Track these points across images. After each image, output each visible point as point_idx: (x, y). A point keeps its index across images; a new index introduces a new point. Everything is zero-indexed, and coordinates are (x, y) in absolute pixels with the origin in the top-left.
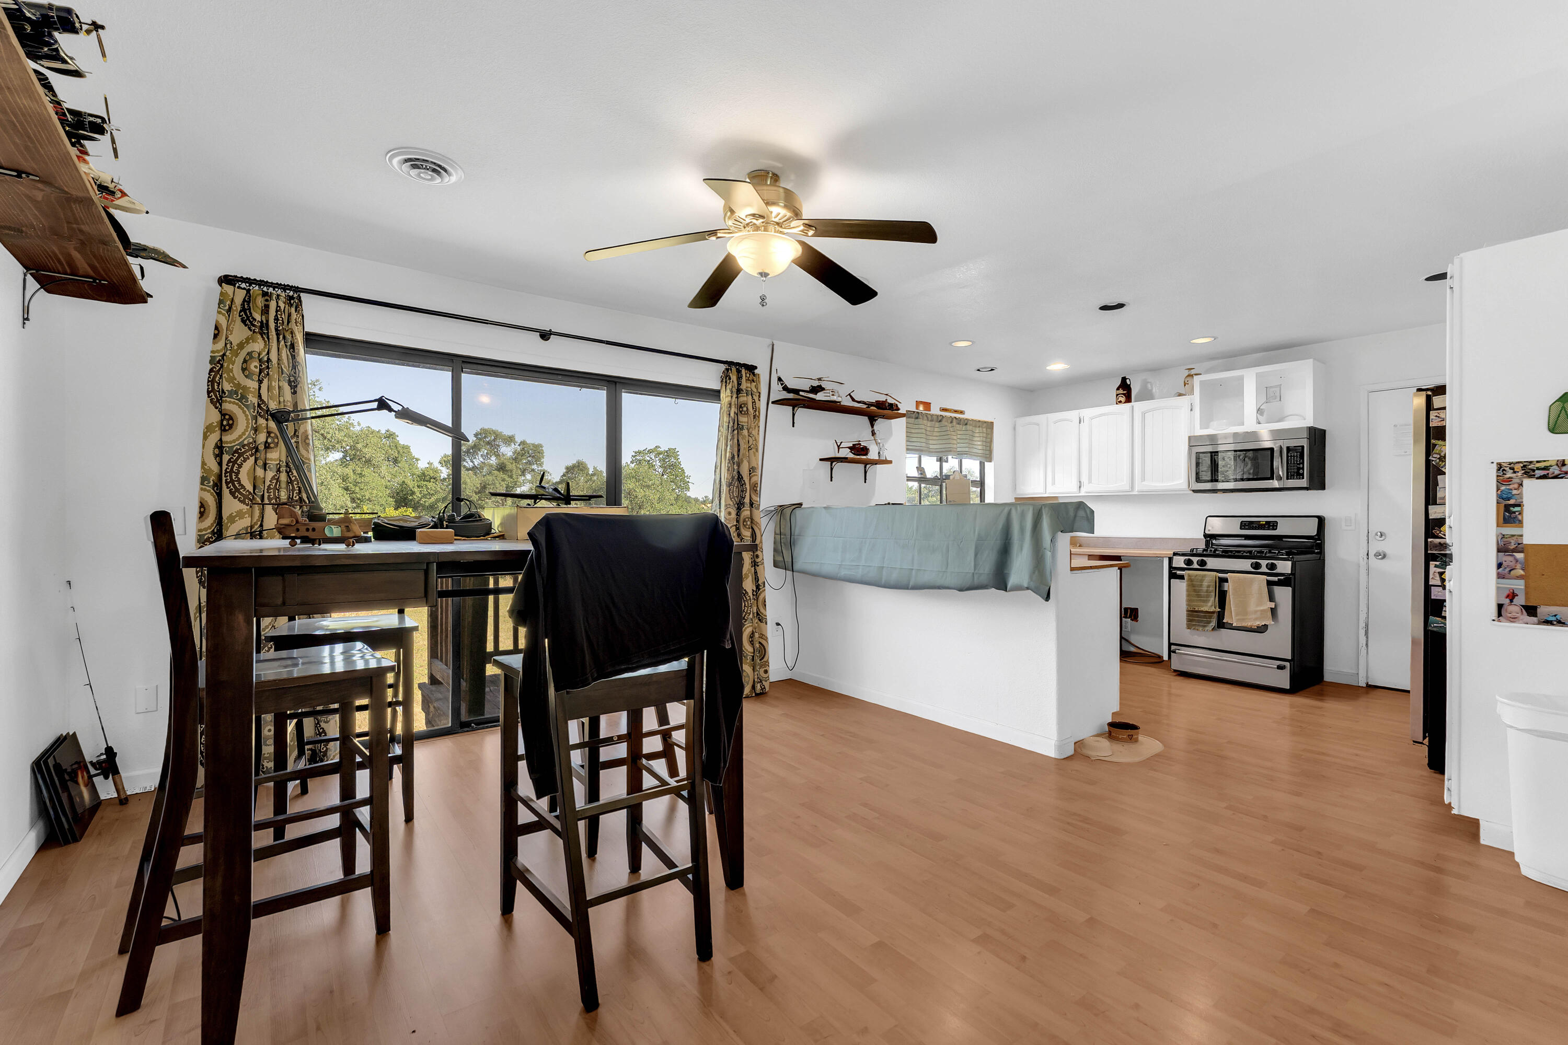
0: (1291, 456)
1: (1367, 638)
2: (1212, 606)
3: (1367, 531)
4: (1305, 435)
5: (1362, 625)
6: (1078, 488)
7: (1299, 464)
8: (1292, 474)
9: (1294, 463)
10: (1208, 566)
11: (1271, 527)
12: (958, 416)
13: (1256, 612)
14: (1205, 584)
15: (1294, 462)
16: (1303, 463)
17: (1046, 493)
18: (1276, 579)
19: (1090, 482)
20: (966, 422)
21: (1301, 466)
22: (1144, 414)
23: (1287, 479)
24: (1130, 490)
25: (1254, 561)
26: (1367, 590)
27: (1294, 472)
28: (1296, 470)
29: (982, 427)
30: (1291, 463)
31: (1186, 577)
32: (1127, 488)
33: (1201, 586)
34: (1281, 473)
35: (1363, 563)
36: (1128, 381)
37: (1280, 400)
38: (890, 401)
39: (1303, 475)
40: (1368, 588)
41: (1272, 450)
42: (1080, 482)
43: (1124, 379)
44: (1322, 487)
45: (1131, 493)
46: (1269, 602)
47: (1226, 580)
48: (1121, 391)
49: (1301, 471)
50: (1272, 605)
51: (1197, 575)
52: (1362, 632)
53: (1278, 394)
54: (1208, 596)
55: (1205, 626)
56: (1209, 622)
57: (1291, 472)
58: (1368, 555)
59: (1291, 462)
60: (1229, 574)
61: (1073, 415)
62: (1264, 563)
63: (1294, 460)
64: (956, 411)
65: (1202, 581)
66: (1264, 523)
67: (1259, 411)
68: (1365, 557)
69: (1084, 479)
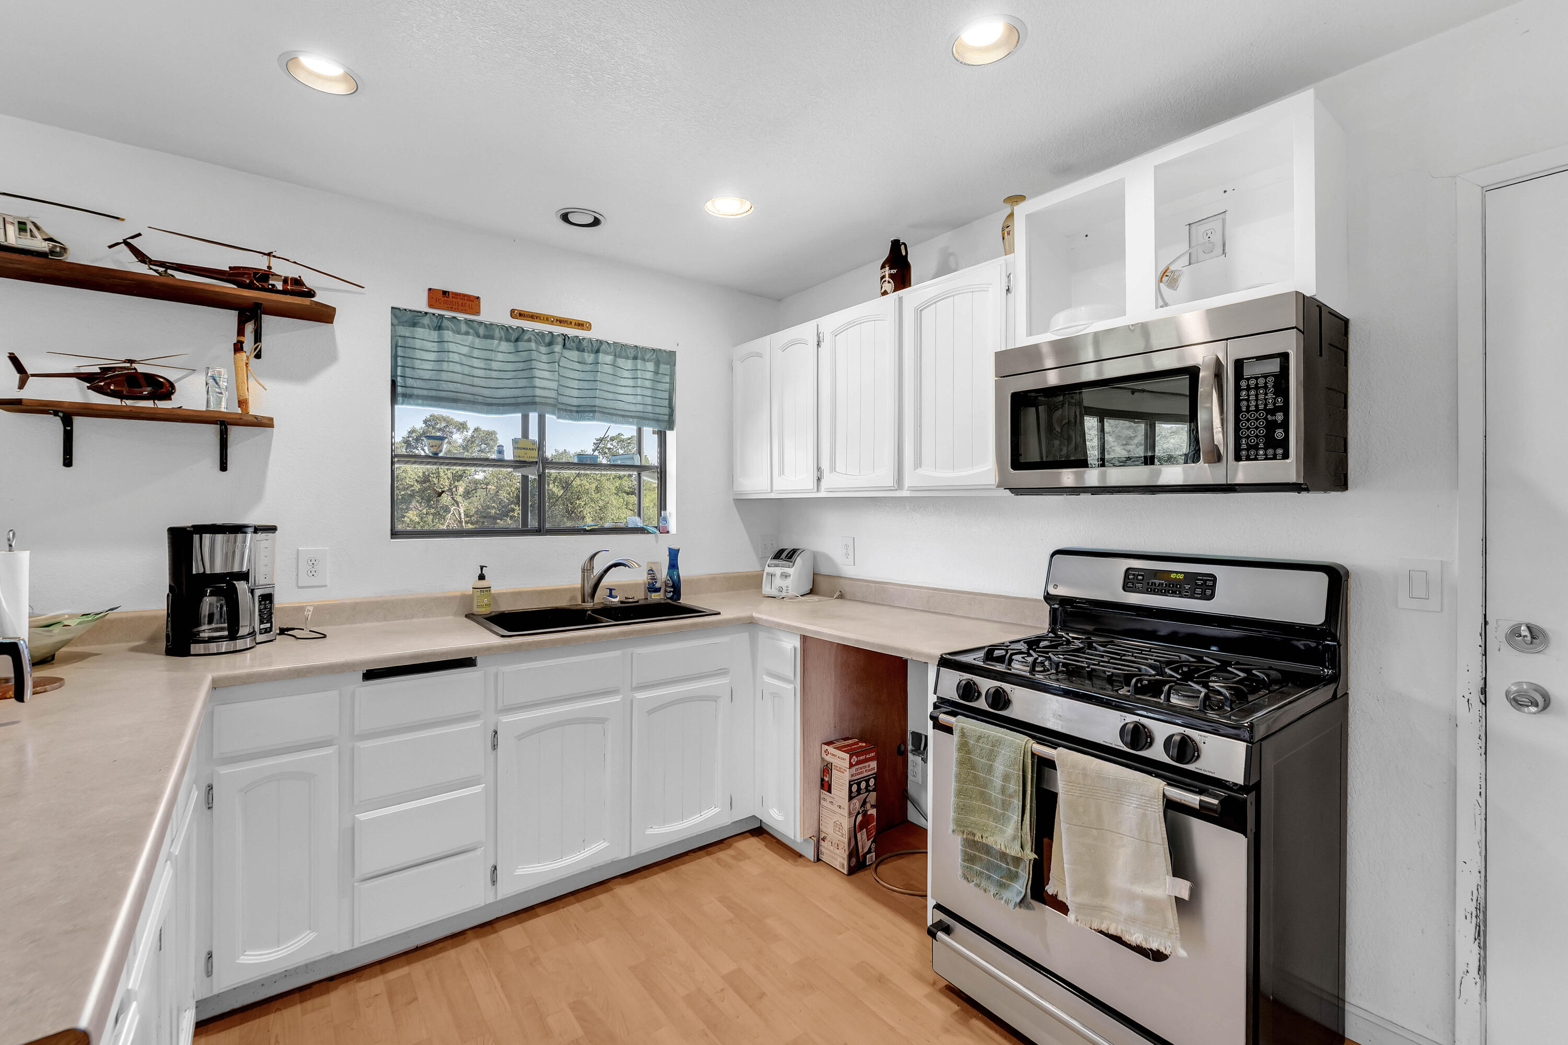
0: (1248, 388)
1: (1483, 947)
2: (1014, 838)
3: (1481, 620)
4: (1291, 317)
5: (1465, 904)
6: (816, 481)
7: (1273, 412)
8: (1253, 442)
9: (1257, 410)
10: (1015, 712)
11: (1199, 591)
12: (571, 332)
13: (1132, 897)
14: (1000, 767)
15: (1257, 406)
16: (1285, 409)
17: (772, 491)
18: (1193, 799)
19: (833, 469)
20: (597, 347)
21: (1279, 417)
22: (919, 312)
23: (1238, 458)
24: (896, 486)
25: (1131, 718)
26: (1482, 801)
27: (1257, 436)
28: (1263, 432)
29: (643, 359)
30: (1248, 411)
31: (956, 732)
32: (890, 482)
33: (990, 770)
34: (1218, 437)
35: (1469, 718)
36: (903, 247)
37: (1224, 252)
38: (282, 269)
39: (1285, 444)
40: (1484, 794)
41: (1192, 373)
42: (819, 469)
43: (896, 245)
44: (1340, 482)
45: (898, 494)
46: (1169, 878)
47: (1051, 764)
48: (887, 271)
49: (1279, 434)
50: (1183, 888)
51: (979, 738)
52: (1466, 930)
53: (1217, 238)
54: (1005, 805)
55: (1002, 886)
56: (1014, 877)
57: (1248, 437)
58: (1484, 691)
59: (1248, 407)
60: (1060, 749)
61: (806, 331)
62: (1161, 730)
63: (1257, 400)
64: (561, 322)
65: (991, 756)
66: (1181, 577)
67: (1167, 277)
68: (1476, 698)
69: (825, 465)
